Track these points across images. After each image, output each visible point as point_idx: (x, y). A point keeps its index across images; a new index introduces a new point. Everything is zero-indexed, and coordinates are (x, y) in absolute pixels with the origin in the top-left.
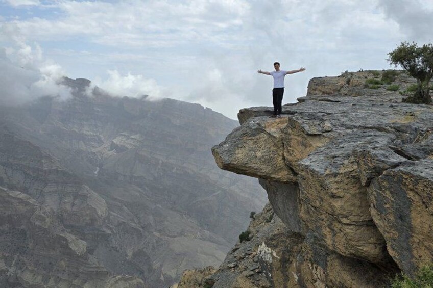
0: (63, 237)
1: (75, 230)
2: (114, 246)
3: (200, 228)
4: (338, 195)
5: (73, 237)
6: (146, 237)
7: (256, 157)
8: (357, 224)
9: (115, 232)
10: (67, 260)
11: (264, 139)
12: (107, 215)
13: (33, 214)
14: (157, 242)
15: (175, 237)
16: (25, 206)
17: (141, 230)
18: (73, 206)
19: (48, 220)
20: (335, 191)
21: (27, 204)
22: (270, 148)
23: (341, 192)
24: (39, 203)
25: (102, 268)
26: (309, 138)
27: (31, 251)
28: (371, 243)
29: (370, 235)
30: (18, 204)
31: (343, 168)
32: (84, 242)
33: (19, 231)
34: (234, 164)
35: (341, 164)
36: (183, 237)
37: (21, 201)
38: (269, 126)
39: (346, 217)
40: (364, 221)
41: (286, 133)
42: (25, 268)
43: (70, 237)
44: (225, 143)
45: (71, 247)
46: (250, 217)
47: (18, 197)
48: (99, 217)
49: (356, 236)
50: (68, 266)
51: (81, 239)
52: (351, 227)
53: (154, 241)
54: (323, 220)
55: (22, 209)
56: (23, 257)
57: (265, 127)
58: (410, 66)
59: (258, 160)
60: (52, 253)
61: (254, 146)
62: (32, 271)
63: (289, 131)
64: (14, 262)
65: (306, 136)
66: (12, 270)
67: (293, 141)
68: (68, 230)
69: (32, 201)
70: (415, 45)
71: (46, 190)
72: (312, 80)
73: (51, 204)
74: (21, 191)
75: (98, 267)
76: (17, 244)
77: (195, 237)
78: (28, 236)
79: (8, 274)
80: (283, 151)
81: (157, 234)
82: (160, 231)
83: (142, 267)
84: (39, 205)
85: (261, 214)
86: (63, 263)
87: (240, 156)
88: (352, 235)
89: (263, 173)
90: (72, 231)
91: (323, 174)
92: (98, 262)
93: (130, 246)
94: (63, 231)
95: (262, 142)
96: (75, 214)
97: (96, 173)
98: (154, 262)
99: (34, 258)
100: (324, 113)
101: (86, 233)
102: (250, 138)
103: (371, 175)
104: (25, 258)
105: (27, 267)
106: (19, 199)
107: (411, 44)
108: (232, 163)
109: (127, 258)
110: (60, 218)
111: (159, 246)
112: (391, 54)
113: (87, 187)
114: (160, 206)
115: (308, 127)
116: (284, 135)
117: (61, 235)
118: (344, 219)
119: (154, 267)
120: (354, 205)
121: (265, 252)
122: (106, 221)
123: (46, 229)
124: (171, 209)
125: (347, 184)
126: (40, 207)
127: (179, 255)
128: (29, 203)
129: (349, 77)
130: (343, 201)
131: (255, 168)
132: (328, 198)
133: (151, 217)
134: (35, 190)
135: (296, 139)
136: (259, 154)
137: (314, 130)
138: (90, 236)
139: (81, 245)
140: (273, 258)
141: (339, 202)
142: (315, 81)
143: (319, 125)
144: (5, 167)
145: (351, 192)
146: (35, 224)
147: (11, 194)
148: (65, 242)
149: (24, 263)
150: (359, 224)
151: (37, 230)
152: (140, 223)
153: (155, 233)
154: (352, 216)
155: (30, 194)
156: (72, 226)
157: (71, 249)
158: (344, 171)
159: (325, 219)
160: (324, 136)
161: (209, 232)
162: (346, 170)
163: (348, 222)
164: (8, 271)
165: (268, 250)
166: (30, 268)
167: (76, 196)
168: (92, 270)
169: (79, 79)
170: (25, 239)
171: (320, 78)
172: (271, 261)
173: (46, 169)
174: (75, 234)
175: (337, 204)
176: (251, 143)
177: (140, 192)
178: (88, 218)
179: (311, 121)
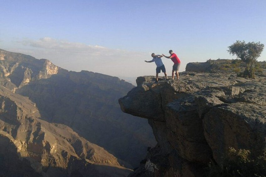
0: (27, 160)
4: (186, 124)
7: (145, 105)
17: (78, 157)
20: (184, 122)
23: (188, 122)
28: (205, 153)
31: (190, 108)
37: (2, 136)
44: (127, 96)
45: (32, 167)
46: (148, 150)
51: (39, 162)
53: (86, 165)
54: (178, 140)
58: (241, 55)
59: (146, 107)
67: (167, 96)
72: (189, 64)
80: (161, 102)
85: (155, 148)
87: (135, 104)
91: (178, 112)
103: (204, 112)
106: (1, 134)
107: (242, 41)
108: (130, 108)
111: (88, 168)
112: (230, 47)
121: (150, 166)
133: (84, 149)
134: (11, 129)
135: (169, 95)
136: (147, 104)
138: (45, 160)
139: (39, 166)
140: (155, 169)
141: (187, 128)
148: (28, 164)
150: (198, 141)
154: (194, 137)
158: (190, 110)
159: (180, 139)
165: (152, 164)
172: (153, 171)
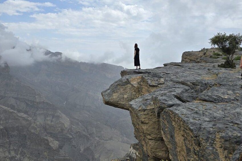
0: (46, 139)
1: (52, 135)
2: (74, 145)
3: (121, 136)
4: (145, 122)
5: (52, 139)
6: (91, 140)
7: (124, 98)
8: (156, 139)
9: (74, 137)
10: (48, 152)
11: (129, 88)
12: (70, 127)
13: (30, 126)
14: (97, 143)
15: (108, 140)
16: (26, 121)
17: (89, 136)
18: (52, 122)
19: (38, 129)
20: (143, 120)
21: (27, 120)
22: (132, 93)
23: (147, 120)
24: (34, 120)
25: (67, 157)
26: (150, 88)
27: (29, 146)
28: (163, 151)
29: (163, 146)
30: (22, 120)
31: (149, 106)
32: (57, 142)
33: (22, 135)
34: (111, 102)
35: (149, 104)
36: (112, 140)
37: (24, 119)
38: (133, 80)
39: (150, 135)
40: (160, 137)
41: (140, 85)
42: (25, 155)
43: (50, 139)
44: (108, 90)
45: (50, 145)
47: (23, 116)
48: (66, 128)
49: (155, 146)
50: (49, 155)
51: (56, 140)
52: (152, 141)
53: (96, 142)
54: (141, 136)
55: (24, 123)
56: (24, 149)
57: (131, 81)
59: (125, 100)
60: (40, 148)
61: (123, 92)
62: (29, 158)
63: (142, 83)
64: (19, 152)
65: (149, 86)
66: (18, 156)
67: (143, 89)
68: (48, 135)
69: (30, 119)
70: (225, 34)
71: (38, 112)
72: (184, 53)
73: (40, 120)
74: (24, 113)
75: (64, 156)
76: (21, 142)
77: (119, 141)
78: (27, 138)
79: (16, 159)
80: (139, 95)
81: (97, 139)
82: (99, 137)
83: (89, 157)
84: (34, 121)
86: (45, 153)
87: (114, 97)
88: (153, 145)
89: (127, 107)
90: (51, 136)
91: (137, 110)
92: (65, 154)
93: (83, 145)
94: (46, 135)
95: (128, 89)
96: (53, 126)
97: (64, 104)
98: (96, 154)
99: (30, 151)
100: (165, 73)
101: (58, 137)
102: (122, 87)
103: (159, 111)
104: (25, 150)
105: (26, 155)
106: (23, 117)
107: (223, 34)
108: (110, 101)
109: (81, 152)
110: (45, 128)
111: (98, 145)
112: (211, 39)
113: (59, 111)
114: (99, 123)
115: (150, 82)
116: (139, 85)
117: (45, 138)
118: (148, 136)
119: (95, 157)
120: (154, 128)
121: (133, 152)
122: (70, 130)
123: (37, 134)
124: (106, 125)
125: (151, 116)
126: (34, 122)
127: (110, 151)
128: (28, 120)
129: (205, 51)
130: (148, 126)
131: (123, 104)
132: (141, 123)
133: (94, 129)
134: (32, 113)
135: (145, 88)
136: (125, 96)
137: (153, 83)
138: (61, 139)
139: (56, 144)
140: (137, 156)
141: (146, 126)
142: (186, 53)
143: (157, 80)
144: (16, 100)
145: (153, 120)
146: (31, 131)
147: (18, 115)
148: (47, 142)
149: (25, 153)
150: (157, 139)
151: (32, 135)
152: (88, 132)
153: (96, 138)
154: (153, 135)
155: (29, 115)
156: (51, 133)
157: (50, 146)
158: (150, 108)
159: (142, 136)
160: (159, 87)
161: (126, 138)
162: (151, 108)
163: (151, 138)
164: (16, 157)
166: (28, 156)
167: (53, 116)
168: (61, 158)
169: (57, 52)
170: (25, 140)
171: (189, 52)
172: (136, 158)
173: (38, 101)
174: (52, 138)
175: (145, 127)
176: (122, 90)
177: (88, 114)
178: (59, 129)
179: (153, 78)
